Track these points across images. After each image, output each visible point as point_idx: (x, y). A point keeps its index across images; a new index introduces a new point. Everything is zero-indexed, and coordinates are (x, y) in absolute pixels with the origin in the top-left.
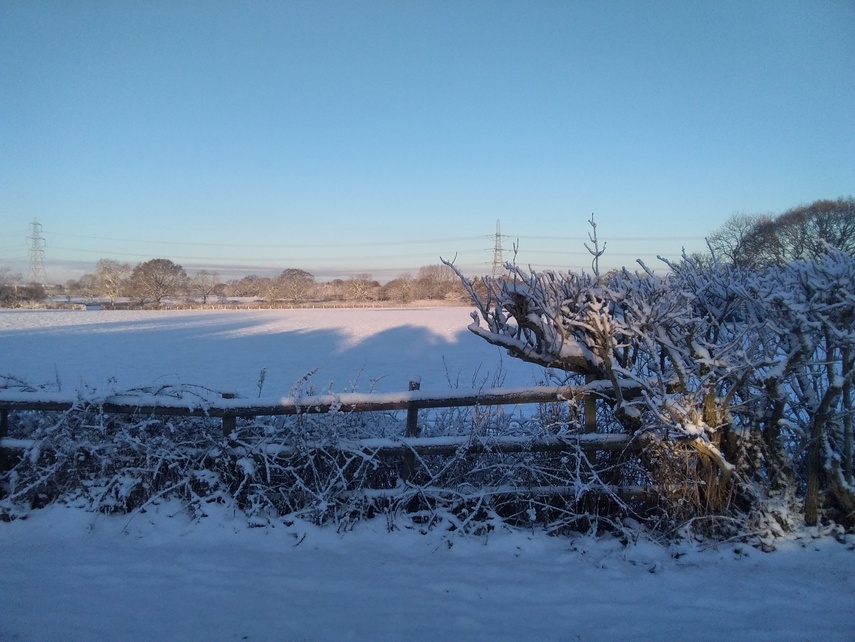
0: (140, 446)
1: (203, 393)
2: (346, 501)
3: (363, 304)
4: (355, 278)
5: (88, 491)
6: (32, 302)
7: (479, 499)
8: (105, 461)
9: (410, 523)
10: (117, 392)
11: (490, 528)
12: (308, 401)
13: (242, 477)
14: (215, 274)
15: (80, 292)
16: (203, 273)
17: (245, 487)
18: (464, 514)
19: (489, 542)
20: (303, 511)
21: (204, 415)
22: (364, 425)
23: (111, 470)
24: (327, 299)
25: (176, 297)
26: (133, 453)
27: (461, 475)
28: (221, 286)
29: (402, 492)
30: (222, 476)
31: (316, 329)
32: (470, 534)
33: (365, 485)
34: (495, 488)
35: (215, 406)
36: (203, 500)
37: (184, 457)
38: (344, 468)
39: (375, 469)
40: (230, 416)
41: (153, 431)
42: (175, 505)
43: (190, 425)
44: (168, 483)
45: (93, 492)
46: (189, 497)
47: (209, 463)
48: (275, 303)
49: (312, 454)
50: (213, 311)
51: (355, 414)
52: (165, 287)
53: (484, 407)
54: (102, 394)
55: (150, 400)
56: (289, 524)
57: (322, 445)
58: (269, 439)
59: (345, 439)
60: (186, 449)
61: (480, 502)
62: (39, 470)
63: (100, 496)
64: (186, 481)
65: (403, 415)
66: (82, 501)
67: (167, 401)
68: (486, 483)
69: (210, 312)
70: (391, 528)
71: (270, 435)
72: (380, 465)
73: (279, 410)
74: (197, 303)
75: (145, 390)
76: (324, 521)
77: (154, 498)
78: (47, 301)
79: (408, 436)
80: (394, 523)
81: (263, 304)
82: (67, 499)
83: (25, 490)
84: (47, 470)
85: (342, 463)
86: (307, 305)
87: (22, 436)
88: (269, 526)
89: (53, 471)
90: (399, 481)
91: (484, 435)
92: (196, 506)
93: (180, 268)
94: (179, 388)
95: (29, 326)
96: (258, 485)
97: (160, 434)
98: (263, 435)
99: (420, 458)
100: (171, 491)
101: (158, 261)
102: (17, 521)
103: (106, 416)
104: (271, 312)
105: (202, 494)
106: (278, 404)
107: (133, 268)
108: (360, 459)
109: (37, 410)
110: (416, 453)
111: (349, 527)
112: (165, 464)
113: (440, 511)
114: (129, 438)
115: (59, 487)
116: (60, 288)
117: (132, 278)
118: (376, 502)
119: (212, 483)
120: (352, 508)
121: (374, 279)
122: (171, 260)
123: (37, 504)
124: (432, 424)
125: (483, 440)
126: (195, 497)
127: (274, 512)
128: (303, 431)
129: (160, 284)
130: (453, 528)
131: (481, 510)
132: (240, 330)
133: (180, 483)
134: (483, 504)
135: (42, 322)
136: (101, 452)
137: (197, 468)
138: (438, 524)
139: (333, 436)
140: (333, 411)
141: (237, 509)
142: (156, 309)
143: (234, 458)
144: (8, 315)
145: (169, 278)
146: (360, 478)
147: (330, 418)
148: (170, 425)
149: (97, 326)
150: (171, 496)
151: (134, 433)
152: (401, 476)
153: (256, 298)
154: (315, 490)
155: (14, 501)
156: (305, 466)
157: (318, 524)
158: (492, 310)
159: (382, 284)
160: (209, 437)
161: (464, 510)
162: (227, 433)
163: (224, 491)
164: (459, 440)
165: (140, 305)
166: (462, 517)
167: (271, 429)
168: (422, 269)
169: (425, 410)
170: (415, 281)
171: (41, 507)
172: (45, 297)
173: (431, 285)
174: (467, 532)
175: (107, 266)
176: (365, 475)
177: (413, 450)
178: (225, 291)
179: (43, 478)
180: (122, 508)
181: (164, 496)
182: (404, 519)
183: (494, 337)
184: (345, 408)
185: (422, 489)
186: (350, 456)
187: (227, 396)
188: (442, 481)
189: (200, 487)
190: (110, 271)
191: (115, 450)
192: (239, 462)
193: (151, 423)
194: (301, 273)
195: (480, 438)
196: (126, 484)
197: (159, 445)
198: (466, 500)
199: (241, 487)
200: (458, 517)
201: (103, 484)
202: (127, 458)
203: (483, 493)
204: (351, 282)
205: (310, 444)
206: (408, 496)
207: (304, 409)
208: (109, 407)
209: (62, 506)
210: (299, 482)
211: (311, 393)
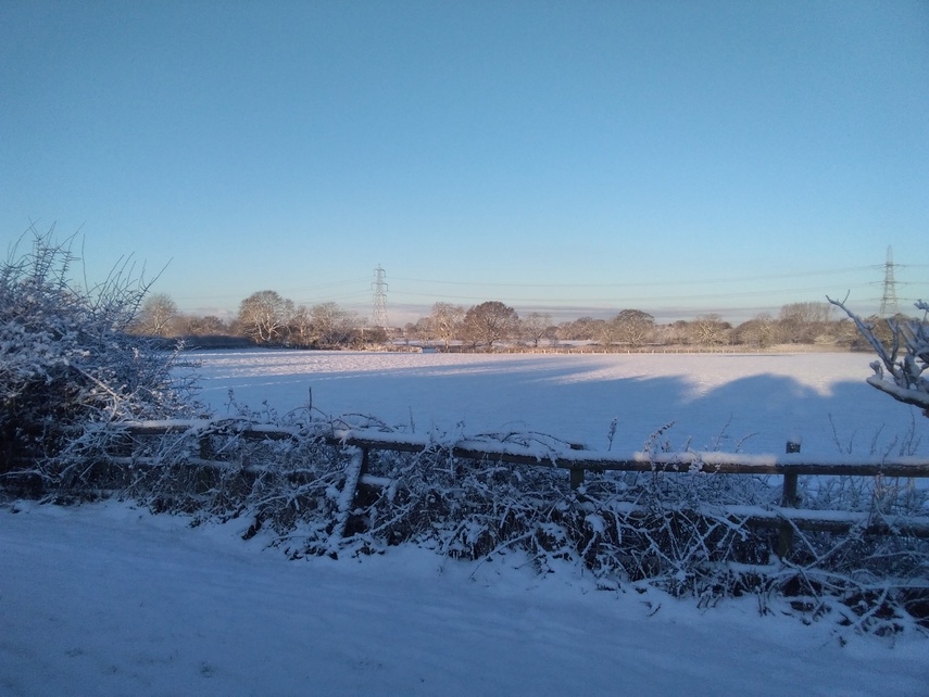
0: (486, 493)
1: (551, 442)
2: (707, 572)
3: (711, 348)
4: (702, 319)
5: (438, 534)
6: (375, 345)
7: (881, 591)
8: (454, 506)
9: (788, 609)
10: (467, 436)
11: (898, 628)
12: (664, 457)
13: (590, 534)
14: (547, 316)
15: (418, 335)
16: (536, 315)
17: (593, 545)
18: (861, 607)
19: (897, 646)
20: (658, 578)
21: (551, 465)
22: (727, 489)
23: (459, 515)
24: (669, 343)
25: (508, 340)
26: (479, 499)
27: (856, 559)
28: (554, 329)
29: (776, 569)
30: (570, 532)
31: (657, 376)
32: (870, 633)
33: (730, 558)
34: (905, 581)
35: (562, 457)
36: (549, 555)
37: (530, 508)
38: (706, 535)
39: (743, 540)
40: (578, 468)
41: (499, 478)
42: (520, 557)
43: (537, 475)
44: (514, 533)
45: (443, 535)
46: (535, 551)
47: (556, 517)
48: (610, 347)
49: (668, 516)
50: (545, 355)
51: (718, 476)
52: (496, 330)
53: (888, 478)
54: (451, 439)
55: (496, 446)
56: (642, 591)
57: (679, 507)
58: (620, 497)
59: (707, 503)
60: (532, 500)
61: (884, 595)
62: (394, 508)
63: (449, 541)
64: (532, 533)
65: (777, 481)
66: (432, 543)
67: (514, 449)
68: (891, 572)
69: (541, 356)
70: (764, 611)
71: (621, 492)
72: (749, 536)
73: (631, 466)
74: (529, 347)
75: (493, 436)
76: (682, 592)
77: (499, 548)
78: (388, 343)
79: (784, 505)
80: (767, 606)
81: (596, 348)
82: (419, 539)
83: (383, 527)
84: (401, 509)
85: (703, 530)
86: (645, 349)
87: (380, 474)
88: (620, 591)
89: (407, 510)
90: (773, 558)
91: (888, 513)
92: (542, 560)
93: (512, 310)
94: (526, 436)
95: (373, 367)
96: (609, 546)
97: (506, 483)
98: (614, 492)
99: (801, 533)
100: (517, 543)
101: (491, 303)
102: (376, 555)
103: (456, 460)
104: (605, 357)
105: (548, 548)
106: (630, 459)
107: (466, 311)
108: (724, 527)
109: (393, 450)
110: (795, 527)
111: (711, 603)
112: (512, 514)
113: (828, 599)
114: (476, 484)
115: (412, 527)
116: (400, 330)
117: (465, 321)
118: (743, 578)
119: (559, 538)
120: (715, 582)
121: (724, 320)
122: (504, 302)
123: (393, 541)
124: (815, 494)
125: (889, 520)
126: (541, 551)
127: (625, 576)
128: (659, 490)
129: (492, 327)
130: (846, 623)
131: (884, 606)
132: (573, 376)
133: (526, 535)
134: (888, 597)
135: (384, 364)
136: (450, 496)
137: (543, 521)
138: (826, 615)
139: (694, 499)
140: (693, 470)
141: (585, 568)
142: (488, 352)
143: (582, 513)
144: (355, 357)
145: (500, 321)
146: (725, 549)
147: (690, 478)
148: (517, 473)
149: (433, 368)
150: (517, 547)
151: (482, 479)
152: (776, 552)
153: (589, 341)
154: (671, 557)
155: (374, 535)
156: (661, 530)
157: (675, 594)
158: (900, 359)
159: (735, 325)
160: (557, 489)
161: (862, 603)
162: (575, 487)
163: (571, 547)
164: (854, 516)
165: (472, 348)
166: (860, 611)
167: (623, 486)
168: (785, 308)
169: (805, 477)
170: (775, 322)
171: (396, 544)
172: (386, 340)
173: (797, 327)
174: (866, 630)
175: (442, 309)
176: (730, 546)
177: (791, 522)
178: (557, 333)
179: (398, 516)
180: (469, 554)
181: (510, 546)
182: (779, 604)
183: (903, 392)
184: (708, 468)
185: (803, 569)
186: (712, 523)
187: (575, 447)
188: (830, 564)
189: (546, 541)
190: (444, 314)
191: (464, 495)
192: (588, 518)
193: (498, 470)
194: (639, 314)
195: (883, 516)
196: (474, 531)
197: (506, 493)
198: (864, 591)
199: (590, 544)
200: (853, 610)
201: (451, 528)
202: (475, 504)
203: (887, 584)
204: (697, 324)
205: (666, 505)
206: (785, 576)
207: (659, 466)
208: (459, 452)
209: (414, 545)
210: (654, 546)
211: (666, 449)
